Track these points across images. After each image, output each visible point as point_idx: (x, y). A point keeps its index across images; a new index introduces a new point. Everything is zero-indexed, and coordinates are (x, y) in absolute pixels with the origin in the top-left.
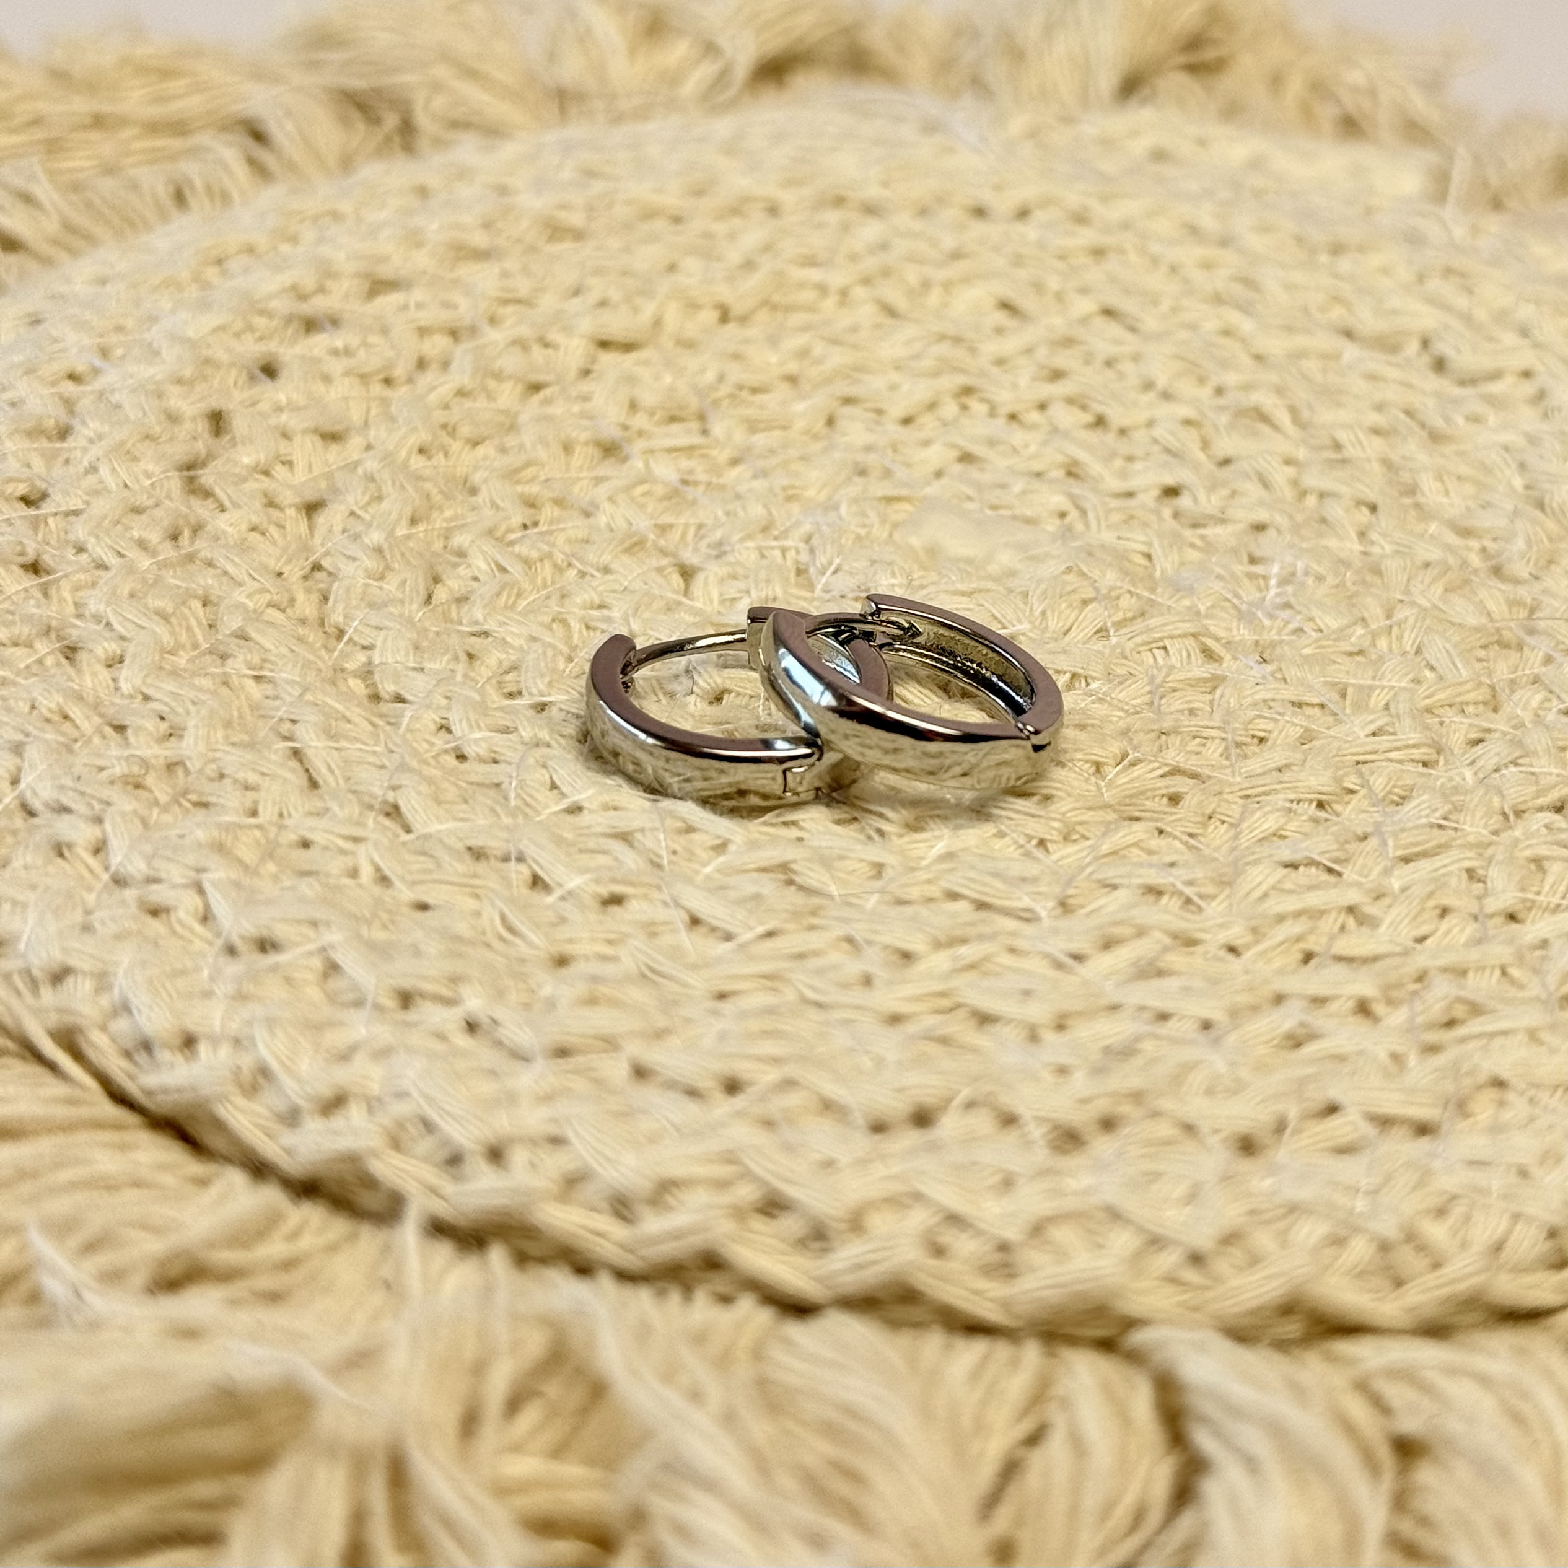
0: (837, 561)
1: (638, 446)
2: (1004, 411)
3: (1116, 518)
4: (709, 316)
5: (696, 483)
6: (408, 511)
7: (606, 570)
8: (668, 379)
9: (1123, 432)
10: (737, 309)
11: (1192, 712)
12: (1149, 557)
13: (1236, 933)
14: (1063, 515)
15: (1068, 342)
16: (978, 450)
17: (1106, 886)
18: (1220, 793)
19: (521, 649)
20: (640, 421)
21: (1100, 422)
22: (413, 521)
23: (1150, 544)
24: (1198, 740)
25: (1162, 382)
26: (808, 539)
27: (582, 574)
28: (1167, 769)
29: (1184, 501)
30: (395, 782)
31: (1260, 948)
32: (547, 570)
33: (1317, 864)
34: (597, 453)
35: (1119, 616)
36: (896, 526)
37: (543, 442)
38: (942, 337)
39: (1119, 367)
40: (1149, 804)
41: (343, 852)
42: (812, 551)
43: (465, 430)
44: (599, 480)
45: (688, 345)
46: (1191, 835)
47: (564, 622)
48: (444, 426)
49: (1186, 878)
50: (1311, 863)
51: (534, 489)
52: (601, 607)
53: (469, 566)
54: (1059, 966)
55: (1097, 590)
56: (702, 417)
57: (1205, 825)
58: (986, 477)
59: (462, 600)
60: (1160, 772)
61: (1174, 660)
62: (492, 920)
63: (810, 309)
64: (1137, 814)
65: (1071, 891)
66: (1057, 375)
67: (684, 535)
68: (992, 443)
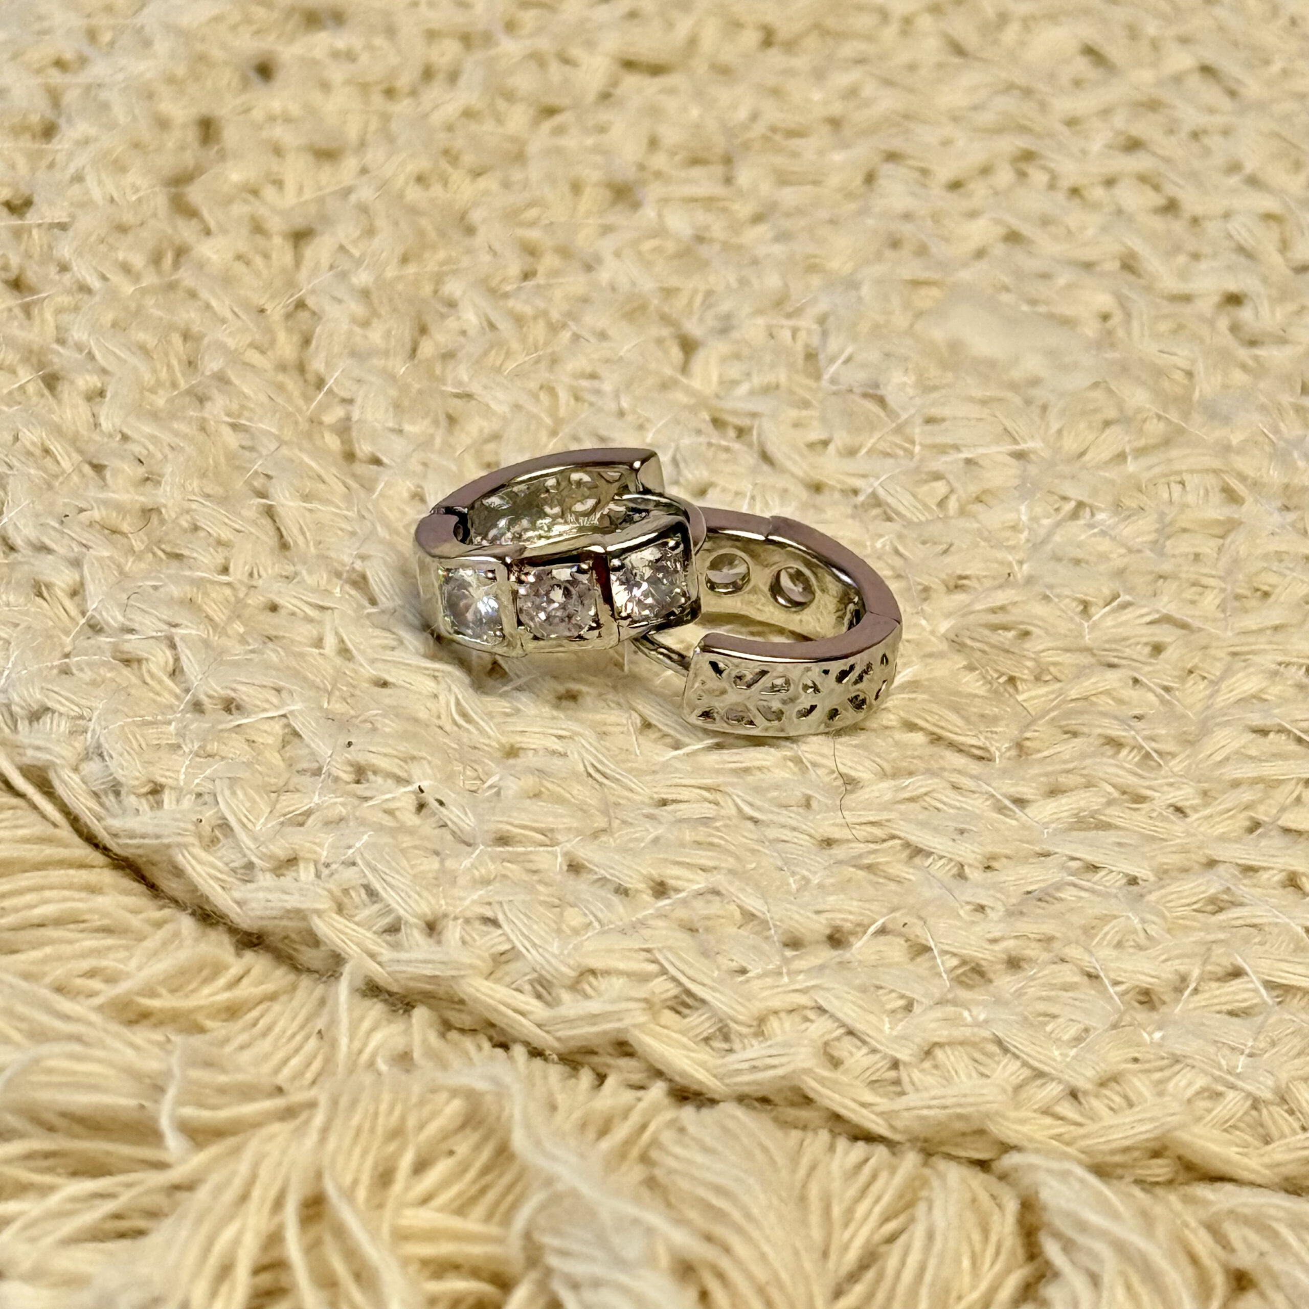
0: (849, 350)
1: (653, 192)
2: (1066, 183)
3: (1164, 326)
4: (750, 38)
5: (711, 241)
6: (400, 250)
7: (603, 336)
8: (695, 112)
9: (1195, 221)
10: (784, 31)
11: (1197, 557)
12: (1190, 374)
13: (1185, 795)
14: (1105, 317)
15: (1153, 105)
16: (1026, 229)
17: (1066, 733)
18: (1205, 648)
19: (504, 418)
20: (659, 161)
21: (1171, 207)
22: (405, 260)
23: (1193, 361)
24: (1194, 589)
25: (1250, 166)
26: (822, 320)
27: (576, 337)
28: (1156, 616)
29: (1245, 314)
30: (363, 551)
31: (1208, 811)
32: (538, 331)
33: (1289, 732)
34: (608, 194)
35: (1142, 443)
36: (919, 315)
37: (551, 179)
38: (1010, 87)
39: (1206, 140)
40: (1128, 652)
41: (309, 620)
42: (825, 334)
43: (469, 159)
44: (606, 230)
45: (723, 71)
46: (1167, 689)
47: (552, 392)
48: (446, 152)
49: (1146, 733)
50: (1281, 730)
51: (534, 234)
52: (593, 376)
53: (459, 318)
54: (1001, 809)
55: (1121, 410)
56: (728, 160)
57: (1182, 680)
58: (1032, 265)
59: (448, 356)
60: (1148, 619)
61: (1190, 498)
62: (448, 704)
63: (869, 38)
64: (1116, 661)
65: (1028, 735)
66: (1133, 145)
67: (690, 303)
68: (1045, 222)
